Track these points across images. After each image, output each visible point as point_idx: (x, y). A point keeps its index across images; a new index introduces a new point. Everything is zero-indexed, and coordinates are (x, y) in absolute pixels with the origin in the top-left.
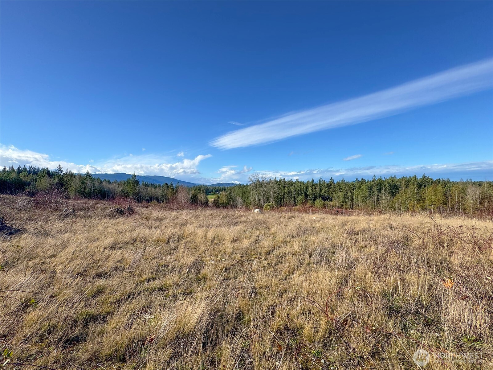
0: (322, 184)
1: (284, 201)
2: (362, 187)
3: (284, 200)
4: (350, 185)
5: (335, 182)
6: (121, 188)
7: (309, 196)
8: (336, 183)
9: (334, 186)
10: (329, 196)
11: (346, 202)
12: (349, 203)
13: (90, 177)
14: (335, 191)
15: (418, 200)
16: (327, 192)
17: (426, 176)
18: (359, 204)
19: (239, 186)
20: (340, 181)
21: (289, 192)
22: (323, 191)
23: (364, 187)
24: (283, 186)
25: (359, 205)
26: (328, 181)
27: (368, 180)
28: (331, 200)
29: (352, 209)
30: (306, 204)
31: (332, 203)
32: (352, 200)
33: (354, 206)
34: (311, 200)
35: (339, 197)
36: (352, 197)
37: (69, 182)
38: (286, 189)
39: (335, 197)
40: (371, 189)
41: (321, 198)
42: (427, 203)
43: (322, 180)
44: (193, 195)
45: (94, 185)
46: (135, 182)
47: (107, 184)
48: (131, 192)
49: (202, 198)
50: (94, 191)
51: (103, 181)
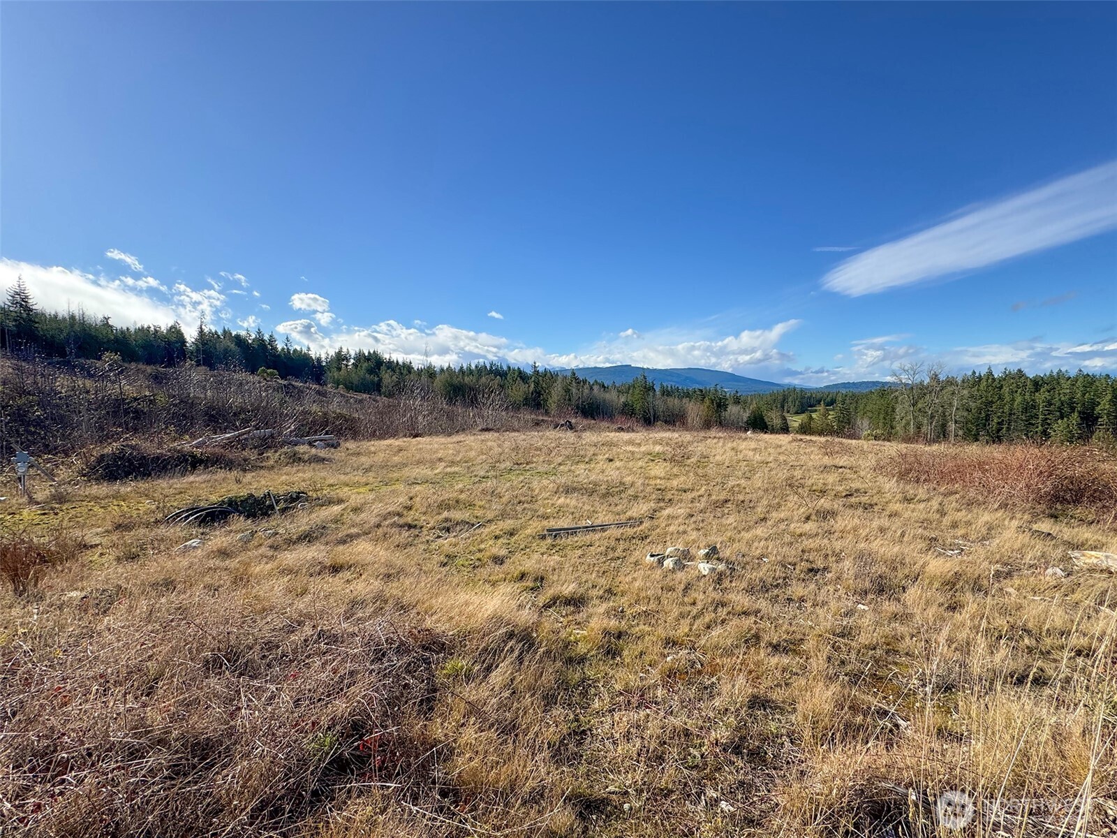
6: (623, 399)
13: (576, 380)
37: (548, 389)
44: (753, 412)
45: (582, 394)
46: (645, 388)
47: (600, 391)
48: (638, 406)
49: (772, 419)
50: (582, 404)
51: (593, 384)
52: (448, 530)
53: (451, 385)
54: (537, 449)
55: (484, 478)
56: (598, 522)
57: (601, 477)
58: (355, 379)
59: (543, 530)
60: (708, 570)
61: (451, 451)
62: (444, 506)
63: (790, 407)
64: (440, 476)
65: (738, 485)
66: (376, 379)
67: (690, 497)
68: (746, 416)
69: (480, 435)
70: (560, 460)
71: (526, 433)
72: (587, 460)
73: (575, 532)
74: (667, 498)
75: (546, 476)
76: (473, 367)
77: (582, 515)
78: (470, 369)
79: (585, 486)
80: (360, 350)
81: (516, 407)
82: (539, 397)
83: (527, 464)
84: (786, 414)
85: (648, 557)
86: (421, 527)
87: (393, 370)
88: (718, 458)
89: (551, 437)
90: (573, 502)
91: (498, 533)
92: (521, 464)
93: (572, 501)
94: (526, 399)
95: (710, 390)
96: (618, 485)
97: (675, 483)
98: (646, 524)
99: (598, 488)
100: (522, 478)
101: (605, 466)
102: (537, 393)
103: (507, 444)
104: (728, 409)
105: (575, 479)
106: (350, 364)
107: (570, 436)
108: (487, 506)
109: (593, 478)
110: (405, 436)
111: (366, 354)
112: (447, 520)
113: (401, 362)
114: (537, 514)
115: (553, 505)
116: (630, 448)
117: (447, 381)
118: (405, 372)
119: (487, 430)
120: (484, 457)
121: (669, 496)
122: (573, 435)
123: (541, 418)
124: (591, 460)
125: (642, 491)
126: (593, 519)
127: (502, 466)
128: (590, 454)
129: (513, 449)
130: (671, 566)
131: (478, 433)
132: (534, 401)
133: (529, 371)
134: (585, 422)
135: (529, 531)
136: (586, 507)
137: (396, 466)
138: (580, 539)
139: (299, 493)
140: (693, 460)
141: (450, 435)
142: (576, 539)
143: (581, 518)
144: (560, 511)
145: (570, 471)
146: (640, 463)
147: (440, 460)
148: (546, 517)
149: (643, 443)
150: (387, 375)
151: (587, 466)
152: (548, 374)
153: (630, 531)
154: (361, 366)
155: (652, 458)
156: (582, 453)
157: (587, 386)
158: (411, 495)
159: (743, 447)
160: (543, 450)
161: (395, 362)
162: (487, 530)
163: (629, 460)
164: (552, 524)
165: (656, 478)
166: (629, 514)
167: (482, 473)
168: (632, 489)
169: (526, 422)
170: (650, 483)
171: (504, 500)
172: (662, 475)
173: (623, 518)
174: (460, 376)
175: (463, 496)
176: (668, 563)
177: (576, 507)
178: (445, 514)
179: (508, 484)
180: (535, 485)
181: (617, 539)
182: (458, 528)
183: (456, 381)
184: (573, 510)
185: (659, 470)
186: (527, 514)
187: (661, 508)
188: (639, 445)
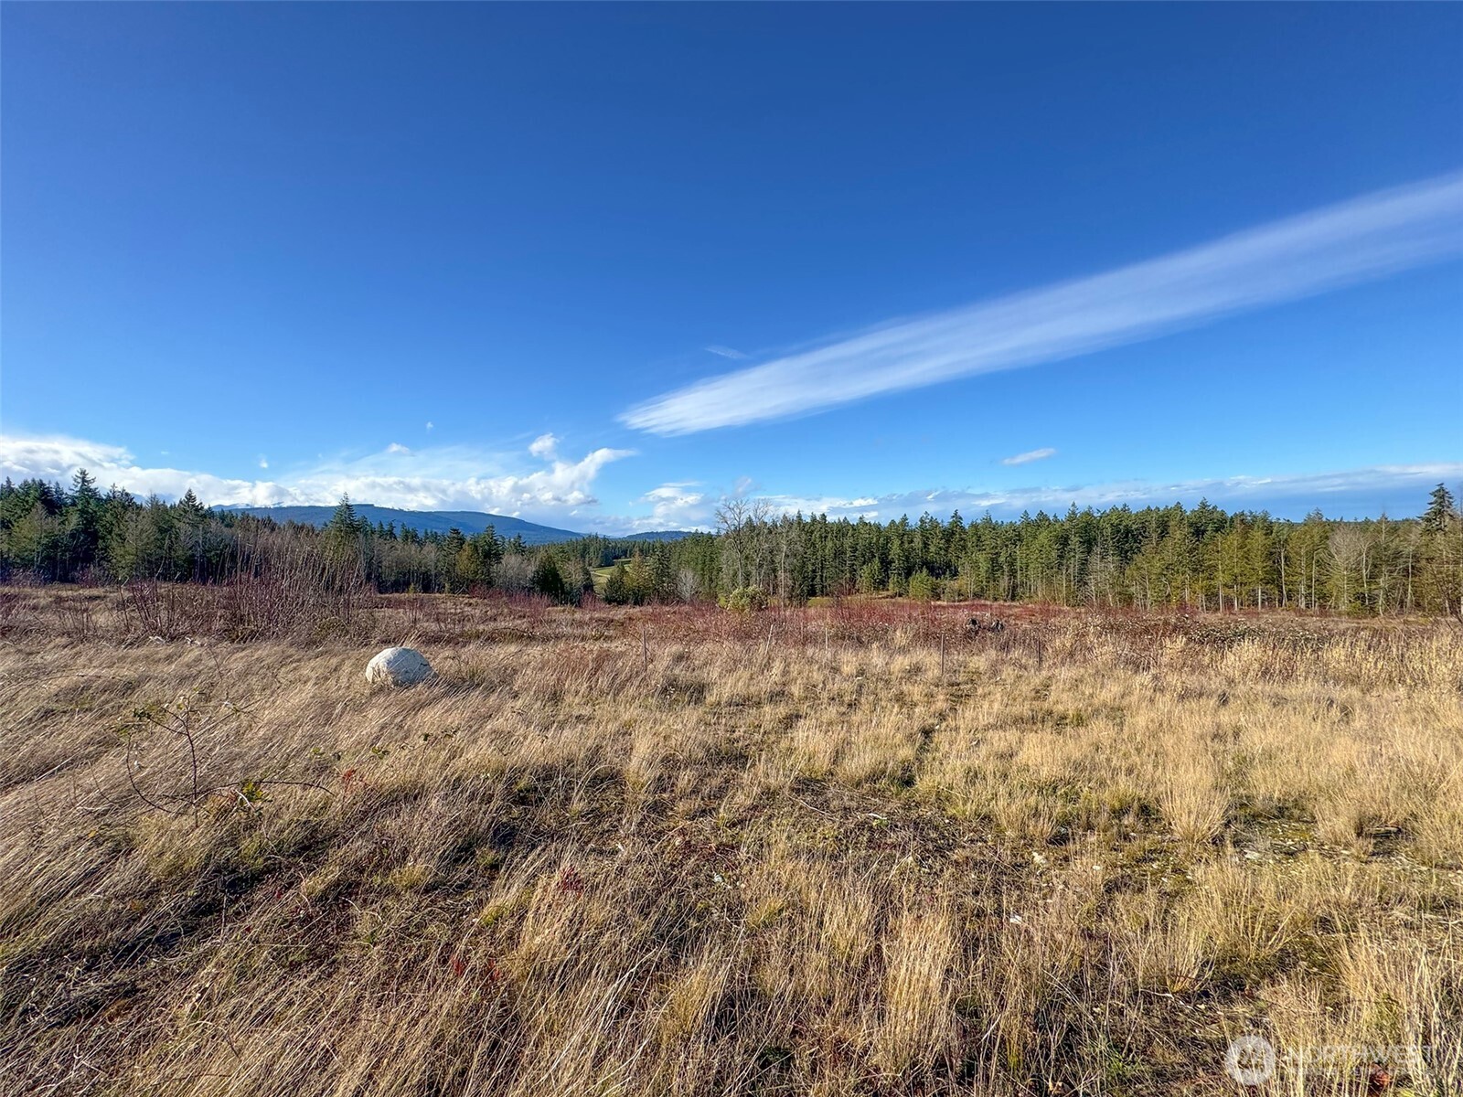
0: (928, 529)
1: (821, 579)
2: (1040, 537)
3: (822, 576)
4: (1007, 532)
5: (966, 524)
7: (893, 564)
8: (967, 527)
9: (963, 536)
10: (948, 565)
11: (994, 581)
12: (1004, 582)
13: (198, 510)
14: (964, 548)
15: (1195, 570)
16: (942, 552)
17: (1208, 504)
18: (1030, 586)
19: (697, 538)
20: (979, 521)
21: (839, 553)
22: (932, 549)
23: (1043, 537)
24: (821, 537)
25: (1030, 589)
26: (946, 521)
27: (1055, 516)
28: (955, 574)
29: (1013, 599)
30: (884, 586)
31: (955, 585)
32: (1013, 574)
33: (1019, 590)
34: (900, 575)
35: (976, 566)
36: (1011, 564)
38: (830, 544)
39: (964, 567)
40: (1064, 541)
41: (925, 570)
42: (1221, 578)
43: (929, 517)
44: (542, 564)
46: (350, 525)
49: (570, 573)
50: (203, 556)
63: (591, 559)
68: (531, 569)
102: (90, 534)
104: (502, 561)
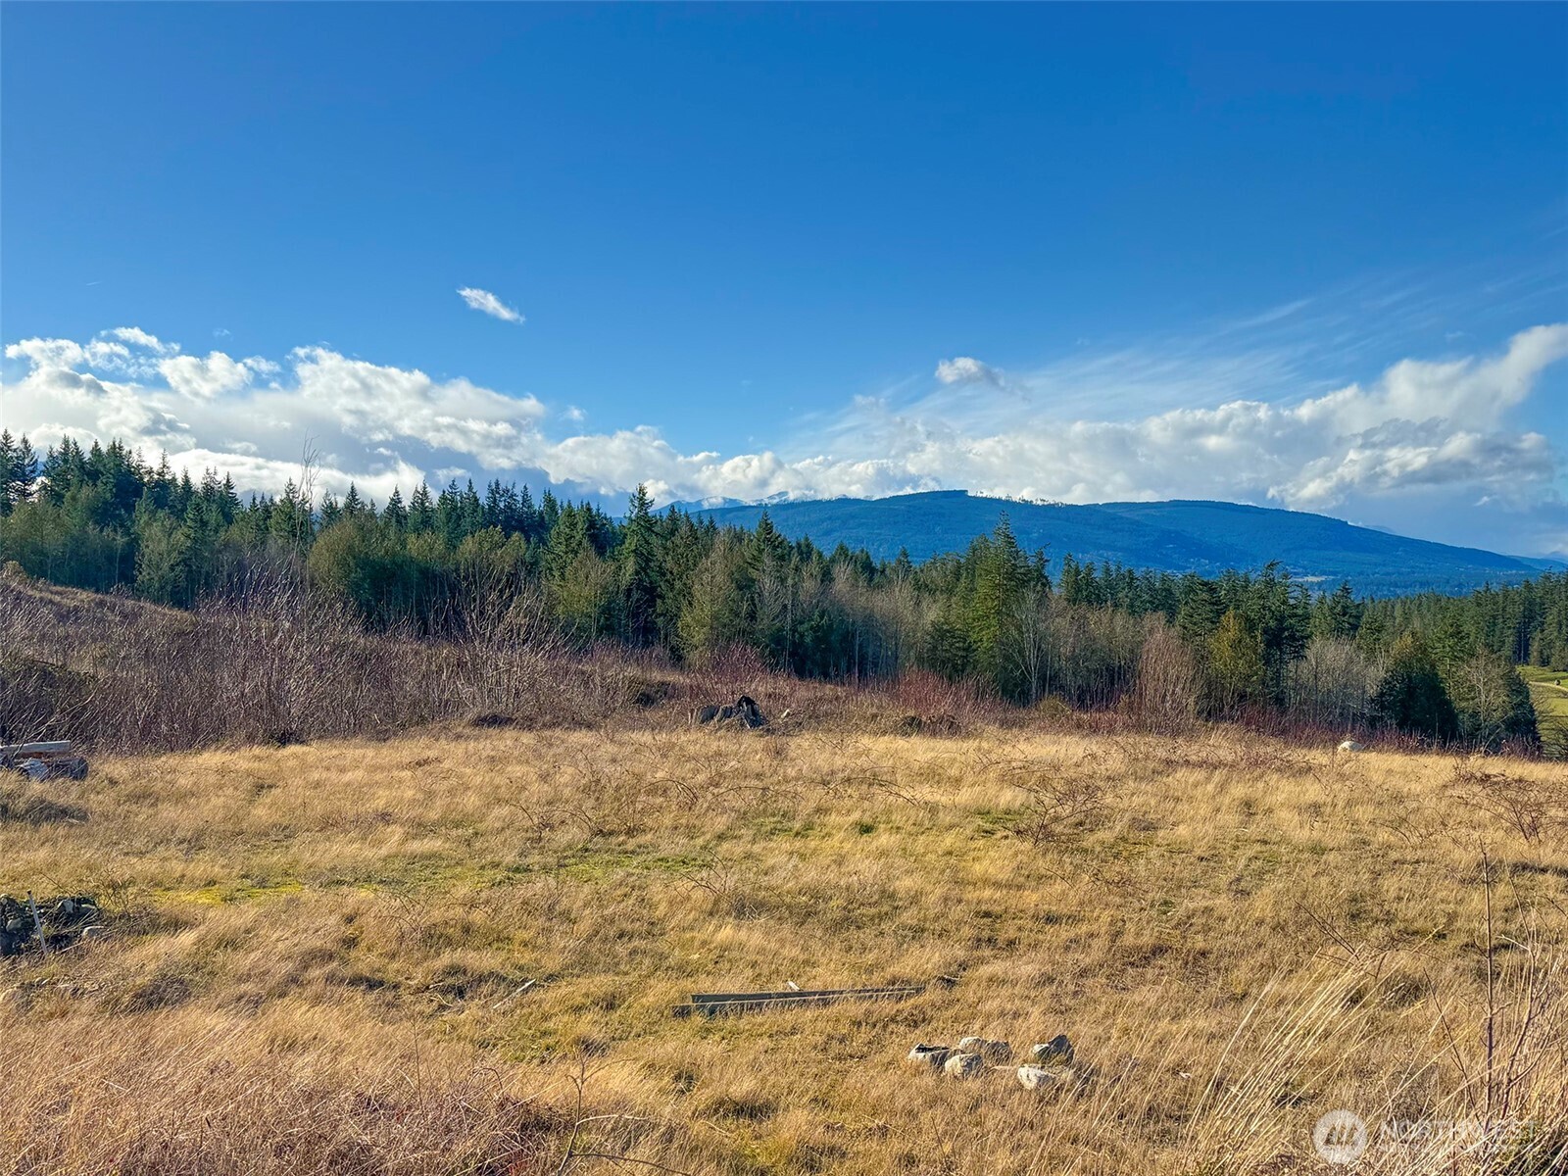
6: (933, 615)
13: (775, 548)
37: (680, 578)
44: (1403, 663)
45: (795, 594)
46: (1010, 576)
47: (855, 586)
48: (985, 638)
49: (1472, 688)
50: (794, 630)
51: (833, 560)
52: (460, 993)
53: (365, 563)
54: (653, 790)
55: (517, 870)
56: (817, 985)
57: (831, 876)
58: (53, 539)
59: (683, 999)
60: (1035, 1081)
61: (410, 793)
62: (433, 938)
63: (1550, 645)
64: (398, 864)
65: (1208, 910)
66: (121, 540)
67: (1064, 935)
68: (1374, 676)
69: (477, 739)
70: (721, 823)
71: (618, 737)
72: (797, 826)
73: (759, 1005)
74: (1002, 938)
75: (683, 871)
76: (434, 497)
77: (777, 971)
78: (424, 510)
79: (788, 900)
80: (66, 442)
81: (577, 639)
82: (651, 603)
83: (630, 832)
84: (1528, 671)
85: (914, 1051)
86: (396, 987)
87: (179, 514)
88: (1182, 831)
89: (692, 749)
90: (756, 939)
91: (579, 1000)
92: (611, 833)
93: (752, 936)
94: (607, 611)
95: (1247, 581)
96: (876, 897)
97: (1031, 898)
98: (933, 995)
99: (822, 906)
100: (620, 873)
101: (847, 846)
102: (645, 590)
103: (566, 775)
104: (1307, 652)
105: (764, 880)
106: (34, 487)
107: (748, 748)
108: (541, 940)
109: (810, 876)
110: (251, 739)
111: (87, 456)
112: (454, 970)
113: (197, 481)
114: (665, 964)
115: (704, 943)
116: (926, 793)
117: (350, 548)
118: (213, 517)
119: (495, 721)
120: (505, 811)
121: (1009, 931)
122: (760, 744)
123: (657, 676)
124: (809, 827)
125: (936, 919)
126: (804, 979)
127: (562, 837)
128: (806, 808)
129: (586, 790)
130: (959, 1070)
131: (467, 731)
132: (635, 615)
133: (619, 513)
134: (804, 691)
135: (649, 999)
136: (792, 952)
137: (267, 835)
138: (767, 1018)
139: (79, 902)
140: (1105, 835)
141: (382, 736)
142: (759, 1019)
143: (774, 976)
144: (723, 956)
145: (748, 856)
146: (949, 840)
147: (385, 817)
148: (685, 970)
149: (970, 778)
150: (156, 528)
151: (798, 844)
152: (684, 529)
153: (887, 1007)
154: (74, 498)
155: (988, 826)
156: (784, 804)
157: (814, 567)
158: (347, 911)
159: (1281, 797)
160: (673, 793)
161: (180, 482)
162: (551, 994)
163: (920, 829)
164: (705, 985)
165: (986, 882)
166: (894, 970)
167: (510, 858)
168: (914, 910)
169: (610, 690)
170: (967, 896)
171: (584, 927)
172: (1003, 877)
173: (877, 979)
174: (392, 533)
175: (478, 917)
176: (954, 1064)
177: (761, 951)
178: (447, 958)
179: (586, 889)
180: (656, 891)
181: (854, 1023)
182: (485, 989)
183: (379, 550)
184: (753, 957)
185: (996, 860)
186: (641, 963)
187: (982, 961)
188: (957, 782)
